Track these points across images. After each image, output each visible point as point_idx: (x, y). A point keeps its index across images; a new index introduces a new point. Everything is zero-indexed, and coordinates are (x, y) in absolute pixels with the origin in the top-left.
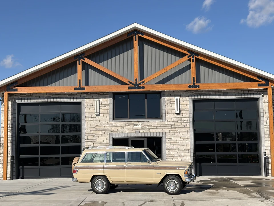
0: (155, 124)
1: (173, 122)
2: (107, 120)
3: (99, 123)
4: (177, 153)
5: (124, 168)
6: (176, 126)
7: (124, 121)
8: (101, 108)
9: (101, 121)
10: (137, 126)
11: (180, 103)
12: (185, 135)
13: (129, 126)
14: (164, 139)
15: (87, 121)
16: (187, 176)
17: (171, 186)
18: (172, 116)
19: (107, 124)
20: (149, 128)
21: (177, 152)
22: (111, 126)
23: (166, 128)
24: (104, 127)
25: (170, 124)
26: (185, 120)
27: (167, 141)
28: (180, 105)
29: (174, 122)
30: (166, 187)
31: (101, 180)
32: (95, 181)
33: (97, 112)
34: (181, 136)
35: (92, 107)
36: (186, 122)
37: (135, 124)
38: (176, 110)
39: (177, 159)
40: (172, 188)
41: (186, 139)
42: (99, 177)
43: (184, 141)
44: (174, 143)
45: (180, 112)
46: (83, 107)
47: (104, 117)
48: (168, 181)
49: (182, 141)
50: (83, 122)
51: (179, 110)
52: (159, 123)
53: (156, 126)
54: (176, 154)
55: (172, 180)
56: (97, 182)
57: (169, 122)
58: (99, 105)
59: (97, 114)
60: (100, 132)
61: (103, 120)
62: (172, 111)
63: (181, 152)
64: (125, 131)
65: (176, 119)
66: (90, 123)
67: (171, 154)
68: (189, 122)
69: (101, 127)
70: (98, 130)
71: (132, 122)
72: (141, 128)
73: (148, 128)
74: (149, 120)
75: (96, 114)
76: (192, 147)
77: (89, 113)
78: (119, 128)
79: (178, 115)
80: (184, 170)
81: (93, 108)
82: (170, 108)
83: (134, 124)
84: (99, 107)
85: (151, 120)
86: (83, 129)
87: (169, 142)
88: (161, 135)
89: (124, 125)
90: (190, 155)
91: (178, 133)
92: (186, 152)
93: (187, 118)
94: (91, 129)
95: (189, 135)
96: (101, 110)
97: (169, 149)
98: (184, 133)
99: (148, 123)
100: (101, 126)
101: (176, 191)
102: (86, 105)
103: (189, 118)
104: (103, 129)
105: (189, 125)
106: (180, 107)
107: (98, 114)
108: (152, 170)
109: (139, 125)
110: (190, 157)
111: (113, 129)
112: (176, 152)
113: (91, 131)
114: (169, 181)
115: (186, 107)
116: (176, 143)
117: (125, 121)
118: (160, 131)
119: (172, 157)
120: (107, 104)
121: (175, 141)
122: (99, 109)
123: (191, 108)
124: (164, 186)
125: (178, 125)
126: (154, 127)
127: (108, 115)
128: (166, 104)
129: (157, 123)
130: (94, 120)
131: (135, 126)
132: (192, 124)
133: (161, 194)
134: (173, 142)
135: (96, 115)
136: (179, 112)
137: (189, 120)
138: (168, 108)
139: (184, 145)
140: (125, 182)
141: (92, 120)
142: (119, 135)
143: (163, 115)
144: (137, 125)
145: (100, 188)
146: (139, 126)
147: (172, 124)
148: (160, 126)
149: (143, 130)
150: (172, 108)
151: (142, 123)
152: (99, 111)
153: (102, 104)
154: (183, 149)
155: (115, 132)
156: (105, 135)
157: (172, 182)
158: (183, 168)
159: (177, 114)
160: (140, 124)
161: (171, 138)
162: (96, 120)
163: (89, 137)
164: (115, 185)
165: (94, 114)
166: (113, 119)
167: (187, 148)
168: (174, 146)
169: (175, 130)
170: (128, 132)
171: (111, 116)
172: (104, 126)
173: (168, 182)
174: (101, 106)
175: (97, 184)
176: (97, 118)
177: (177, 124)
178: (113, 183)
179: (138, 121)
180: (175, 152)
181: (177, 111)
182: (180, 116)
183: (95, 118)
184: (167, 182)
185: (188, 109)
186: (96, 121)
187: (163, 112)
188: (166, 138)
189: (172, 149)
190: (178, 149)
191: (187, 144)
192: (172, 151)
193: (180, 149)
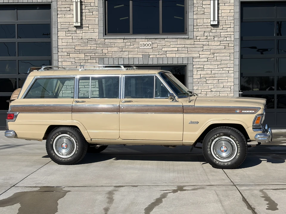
0: (174, 43)
1: (205, 40)
2: (95, 36)
3: (81, 41)
4: (212, 91)
5: (118, 110)
6: (211, 47)
7: (123, 37)
8: (84, 14)
9: (84, 37)
10: (145, 47)
11: (218, 8)
12: (226, 62)
13: (131, 47)
14: (189, 68)
15: (62, 37)
16: (260, 128)
17: (222, 149)
18: (204, 30)
19: (94, 42)
20: (166, 49)
21: (212, 90)
22: (101, 46)
23: (194, 49)
24: (89, 48)
25: (200, 43)
26: (226, 37)
27: (195, 73)
28: (218, 10)
29: (207, 40)
30: (209, 152)
31: (68, 135)
32: (54, 137)
33: (77, 21)
34: (219, 63)
35: (69, 12)
36: (228, 39)
37: (142, 43)
38: (212, 19)
40: (224, 154)
41: (228, 69)
42: (62, 129)
43: (223, 72)
44: (206, 76)
45: (218, 22)
46: (54, 13)
47: (90, 31)
48: (215, 139)
49: (220, 72)
50: (54, 38)
51: (216, 19)
52: (182, 41)
53: (178, 46)
54: (209, 94)
55: (224, 137)
56: (58, 140)
57: (199, 39)
58: (81, 9)
59: (77, 25)
60: (82, 56)
61: (88, 36)
62: (205, 21)
63: (219, 89)
64: (125, 55)
65: (211, 34)
66: (66, 41)
67: (202, 93)
68: (233, 39)
69: (85, 48)
70: (79, 52)
71: (137, 40)
72: (151, 50)
73: (163, 49)
74: (166, 37)
75: (75, 24)
76: (237, 82)
77: (65, 23)
78: (116, 49)
79: (215, 28)
80: (254, 116)
81: (71, 16)
82: (202, 16)
83: (140, 43)
84: (81, 13)
85: (169, 37)
86: (54, 51)
87: (199, 73)
88: (185, 62)
89: (123, 45)
90: (232, 95)
91: (213, 59)
92: (227, 89)
93: (229, 33)
94: (68, 50)
95: (232, 62)
96: (84, 18)
97: (199, 85)
98: (224, 58)
99: (163, 42)
100: (84, 45)
101: (233, 161)
102: (59, 9)
103: (232, 33)
104: (88, 50)
105: (233, 46)
106: (218, 14)
107: (79, 24)
108: (179, 116)
109: (148, 45)
111: (105, 51)
112: (210, 90)
113: (69, 54)
114: (217, 139)
115: (229, 14)
116: (210, 76)
117: (126, 37)
118: (183, 55)
120: (94, 7)
121: (208, 72)
122: (81, 16)
123: (238, 16)
124: (205, 149)
125: (214, 45)
126: (174, 49)
127: (97, 26)
128: (195, 9)
129: (179, 41)
130: (73, 35)
131: (142, 47)
132: (238, 43)
133: (197, 164)
134: (204, 72)
135: (76, 27)
136: (216, 23)
137: (232, 36)
138: (199, 16)
139: (223, 78)
140: (120, 141)
141: (69, 35)
142: (115, 61)
143: (190, 28)
144: (144, 45)
145: (64, 151)
146: (148, 47)
147: (205, 43)
148: (184, 46)
149: (156, 54)
150: (205, 16)
151: (153, 41)
152: (81, 20)
153: (86, 8)
154: (222, 86)
155: (108, 57)
156: (92, 61)
157: (223, 142)
158: (251, 111)
159: (213, 26)
160: (151, 43)
161: (202, 66)
162: (76, 35)
163: (64, 64)
164: (98, 146)
165: (72, 26)
166: (106, 35)
167: (229, 84)
168: (206, 80)
169: (209, 53)
170: (130, 56)
171: (102, 29)
172: (90, 45)
173: (215, 142)
174: (83, 11)
175: (58, 144)
176: (78, 32)
177: (213, 43)
178: (94, 141)
179: (147, 37)
180: (208, 91)
181: (214, 20)
182: (218, 30)
183: (74, 32)
184: (213, 141)
185: (232, 18)
186: (76, 38)
187: (190, 22)
188: (194, 66)
189: (204, 85)
190: (213, 85)
191: (228, 77)
192: (203, 88)
193: (216, 86)
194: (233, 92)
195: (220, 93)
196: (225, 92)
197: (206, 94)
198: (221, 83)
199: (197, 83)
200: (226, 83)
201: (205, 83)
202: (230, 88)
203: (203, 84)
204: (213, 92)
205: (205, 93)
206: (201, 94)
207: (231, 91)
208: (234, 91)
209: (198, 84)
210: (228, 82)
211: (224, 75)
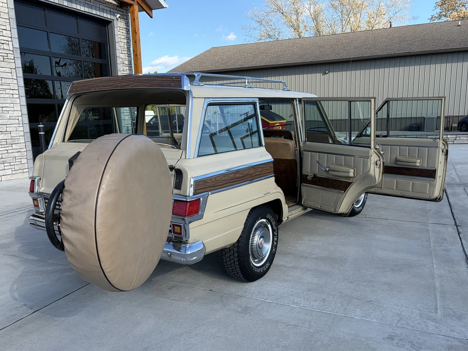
12: (8, 81)
26: (3, 44)
36: (5, 47)
41: (11, 92)
43: (6, 96)
49: (2, 96)
63: (4, 122)
68: (11, 48)
76: (25, 110)
90: (21, 129)
92: (14, 121)
93: (6, 38)
95: (15, 82)
98: (5, 75)
103: (10, 39)
105: (13, 58)
110: (22, 134)
115: (2, 9)
123: (13, 14)
132: (18, 54)
139: (8, 105)
154: (8, 116)
167: (15, 114)
185: (6, 16)
191: (13, 103)
194: (21, 125)
195: (7, 127)
196: (13, 125)
198: (6, 112)
202: (18, 119)
207: (19, 124)
208: (23, 124)
210: (14, 111)
211: (9, 101)
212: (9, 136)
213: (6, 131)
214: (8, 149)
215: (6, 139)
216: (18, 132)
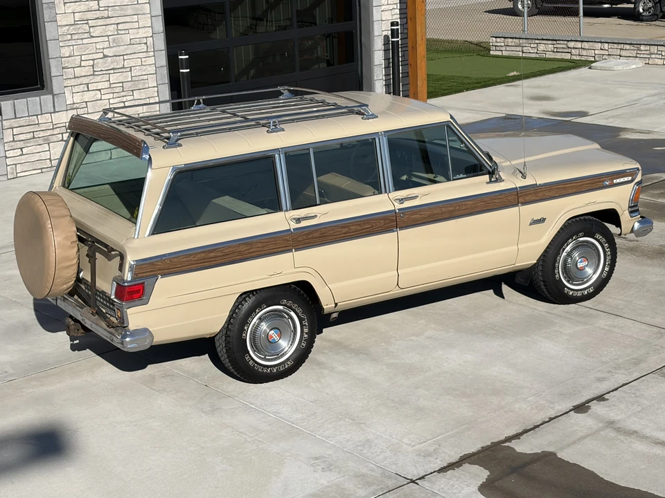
4: (105, 56)
21: (107, 52)
31: (281, 307)
39: (107, 85)
43: (126, 2)
44: (89, 15)
49: (118, 2)
54: (101, 65)
63: (121, 50)
67: (83, 64)
76: (159, 25)
90: (152, 60)
92: (138, 48)
97: (73, 42)
110: (152, 70)
112: (101, 55)
116: (98, 14)
119: (86, 80)
139: (128, 19)
154: (127, 38)
167: (141, 33)
168: (90, 27)
180: (95, 56)
189: (85, 41)
190: (106, 39)
191: (137, 15)
192: (85, 51)
193: (114, 40)
194: (152, 54)
195: (124, 60)
196: (136, 56)
197: (93, 66)
198: (123, 32)
199: (69, 37)
200: (135, 31)
201: (86, 35)
202: (146, 43)
203: (82, 39)
204: (110, 59)
205: (91, 62)
206: (80, 66)
207: (147, 52)
208: (154, 52)
209: (71, 39)
210: (139, 28)
211: (130, 12)
212: (127, 77)
213: (123, 67)
214: (124, 99)
215: (122, 82)
216: (145, 67)
